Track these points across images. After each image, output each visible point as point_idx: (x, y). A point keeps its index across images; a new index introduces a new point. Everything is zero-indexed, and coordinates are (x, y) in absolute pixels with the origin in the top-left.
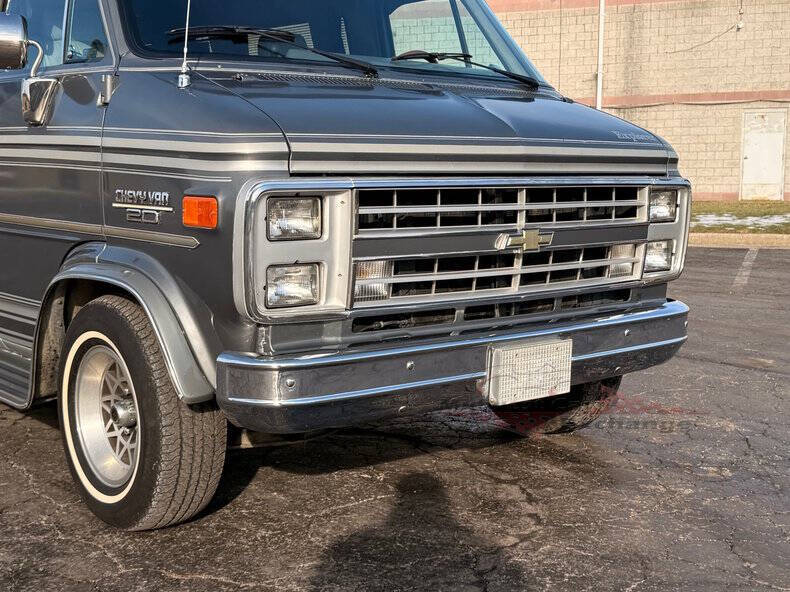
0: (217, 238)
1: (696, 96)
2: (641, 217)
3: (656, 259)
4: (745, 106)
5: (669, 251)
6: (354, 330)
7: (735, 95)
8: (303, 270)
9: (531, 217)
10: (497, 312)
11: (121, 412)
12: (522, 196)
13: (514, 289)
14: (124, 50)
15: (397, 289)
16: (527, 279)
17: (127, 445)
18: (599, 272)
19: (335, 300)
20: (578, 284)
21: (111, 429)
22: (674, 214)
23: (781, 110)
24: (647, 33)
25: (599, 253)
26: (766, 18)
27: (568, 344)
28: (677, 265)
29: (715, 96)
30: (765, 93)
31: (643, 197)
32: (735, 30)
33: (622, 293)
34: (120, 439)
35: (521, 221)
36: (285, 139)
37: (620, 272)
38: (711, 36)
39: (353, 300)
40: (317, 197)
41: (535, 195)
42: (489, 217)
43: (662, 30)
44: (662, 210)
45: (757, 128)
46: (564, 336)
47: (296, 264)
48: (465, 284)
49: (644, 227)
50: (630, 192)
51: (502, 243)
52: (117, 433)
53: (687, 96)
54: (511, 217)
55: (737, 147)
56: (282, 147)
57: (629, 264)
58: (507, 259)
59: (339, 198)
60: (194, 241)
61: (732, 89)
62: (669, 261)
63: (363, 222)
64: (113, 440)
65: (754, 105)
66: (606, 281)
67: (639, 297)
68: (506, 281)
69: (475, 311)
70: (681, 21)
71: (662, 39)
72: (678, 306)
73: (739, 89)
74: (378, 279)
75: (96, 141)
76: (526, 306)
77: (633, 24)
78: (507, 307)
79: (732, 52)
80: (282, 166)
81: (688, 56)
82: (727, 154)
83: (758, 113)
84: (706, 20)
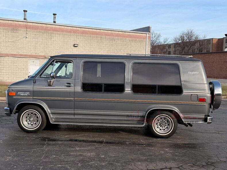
4: (29, 58)
7: (26, 55)
23: (38, 60)
26: (33, 36)
29: (21, 55)
30: (34, 55)
32: (25, 38)
38: (19, 39)
43: (5, 35)
45: (32, 65)
53: (12, 55)
55: (27, 69)
65: (31, 58)
70: (10, 33)
71: (4, 37)
73: (27, 54)
79: (25, 44)
81: (12, 43)
82: (24, 72)
83: (32, 61)
84: (17, 34)
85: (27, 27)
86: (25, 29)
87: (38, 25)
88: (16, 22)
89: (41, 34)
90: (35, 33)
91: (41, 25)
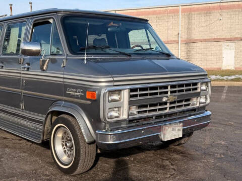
0: (96, 102)
1: (208, 39)
2: (199, 90)
3: (203, 100)
5: (206, 98)
6: (129, 123)
8: (117, 109)
9: (172, 92)
10: (163, 117)
11: (68, 144)
12: (169, 87)
13: (168, 111)
14: (68, 53)
15: (139, 112)
16: (170, 108)
17: (69, 153)
18: (188, 105)
19: (124, 116)
20: (183, 108)
21: (64, 148)
22: (207, 88)
23: (233, 43)
24: (193, 21)
25: (188, 100)
26: (228, 16)
27: (182, 124)
28: (208, 102)
29: (214, 39)
30: (229, 38)
31: (199, 85)
32: (219, 20)
33: (194, 110)
34: (67, 151)
35: (169, 93)
36: (112, 77)
37: (194, 104)
39: (129, 116)
40: (120, 91)
41: (172, 87)
42: (161, 93)
43: (198, 20)
44: (204, 87)
45: (226, 49)
46: (180, 122)
47: (115, 107)
48: (155, 110)
49: (199, 93)
50: (195, 84)
51: (164, 100)
52: (66, 149)
53: (206, 39)
54: (166, 93)
55: (221, 54)
56: (111, 79)
57: (196, 102)
58: (165, 103)
59: (125, 91)
60: (90, 102)
61: (219, 37)
62: (206, 101)
63: (131, 96)
64: (65, 152)
65: (225, 42)
66: (190, 107)
67: (199, 110)
68: (165, 109)
69: (158, 117)
70: (203, 17)
72: (209, 113)
73: (221, 37)
74: (134, 110)
75: (62, 76)
76: (170, 115)
77: (189, 19)
78: (165, 115)
80: (111, 84)
81: (206, 27)
82: (218, 57)
83: (227, 44)
84: (211, 17)
85: (221, 8)
86: (220, 11)
87: (234, 3)
88: (210, 5)
89: (237, 13)
90: (229, 13)
91: (237, 3)
